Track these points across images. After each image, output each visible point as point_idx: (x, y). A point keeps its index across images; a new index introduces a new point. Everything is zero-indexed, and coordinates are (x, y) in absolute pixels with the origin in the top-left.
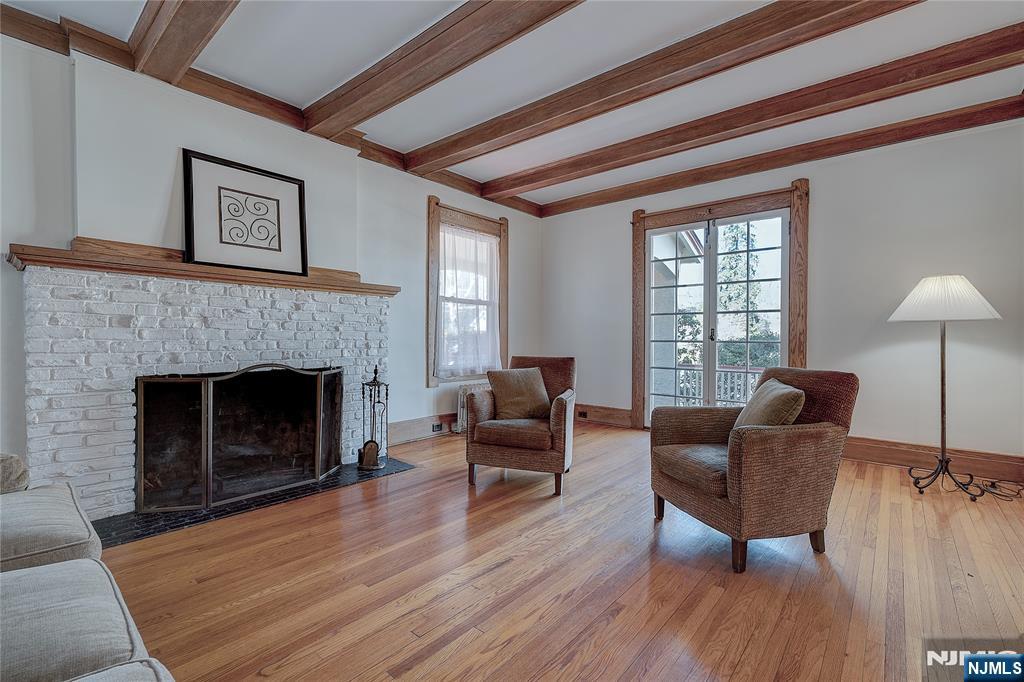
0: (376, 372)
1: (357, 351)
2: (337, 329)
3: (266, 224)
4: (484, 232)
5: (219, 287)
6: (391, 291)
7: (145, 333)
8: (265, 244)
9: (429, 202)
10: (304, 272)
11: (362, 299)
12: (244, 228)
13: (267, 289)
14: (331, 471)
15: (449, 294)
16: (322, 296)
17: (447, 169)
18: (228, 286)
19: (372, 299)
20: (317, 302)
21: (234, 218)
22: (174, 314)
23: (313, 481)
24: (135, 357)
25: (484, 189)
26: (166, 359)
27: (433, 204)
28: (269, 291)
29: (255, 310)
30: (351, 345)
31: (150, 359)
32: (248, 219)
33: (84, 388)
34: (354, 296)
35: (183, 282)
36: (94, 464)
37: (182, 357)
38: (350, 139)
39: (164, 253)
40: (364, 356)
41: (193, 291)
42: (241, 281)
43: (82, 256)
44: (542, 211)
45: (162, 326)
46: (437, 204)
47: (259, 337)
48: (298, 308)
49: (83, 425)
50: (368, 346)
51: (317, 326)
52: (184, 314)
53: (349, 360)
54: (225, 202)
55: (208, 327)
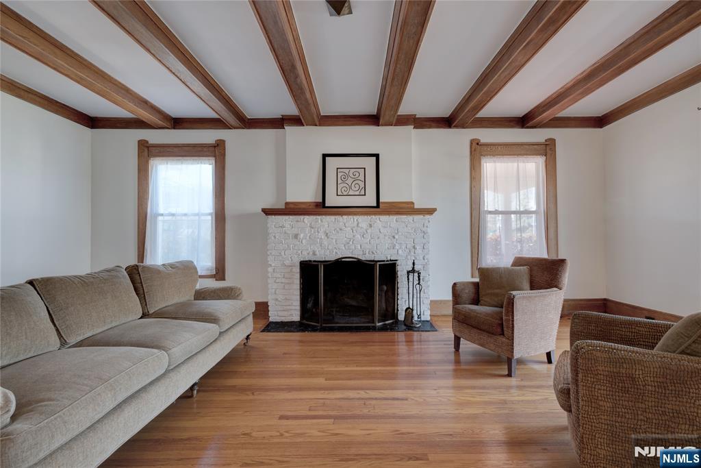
0: (414, 264)
1: (408, 250)
2: (394, 237)
3: (359, 182)
4: (527, 155)
5: (333, 218)
6: (430, 211)
7: (304, 241)
8: (357, 193)
9: (471, 143)
10: (378, 206)
11: (410, 218)
12: (347, 186)
13: (355, 217)
14: (387, 322)
15: (491, 209)
16: (384, 218)
17: (477, 116)
18: (337, 217)
19: (417, 218)
20: (382, 222)
21: (343, 182)
22: (314, 232)
23: (373, 325)
24: (300, 252)
25: (524, 121)
26: (311, 253)
27: (474, 144)
28: (356, 218)
29: (349, 228)
30: (404, 247)
31: (305, 253)
32: (349, 181)
33: (284, 265)
34: (405, 216)
35: (318, 217)
36: (287, 297)
37: (317, 253)
38: (404, 121)
39: (315, 204)
40: (413, 254)
41: (322, 221)
42: (342, 214)
43: (292, 210)
44: (600, 121)
45: (310, 238)
46: (478, 144)
47: (351, 243)
48: (371, 226)
49: (283, 280)
50: (414, 247)
51: (381, 236)
52: (318, 232)
53: (402, 256)
54: (339, 175)
55: (328, 238)
